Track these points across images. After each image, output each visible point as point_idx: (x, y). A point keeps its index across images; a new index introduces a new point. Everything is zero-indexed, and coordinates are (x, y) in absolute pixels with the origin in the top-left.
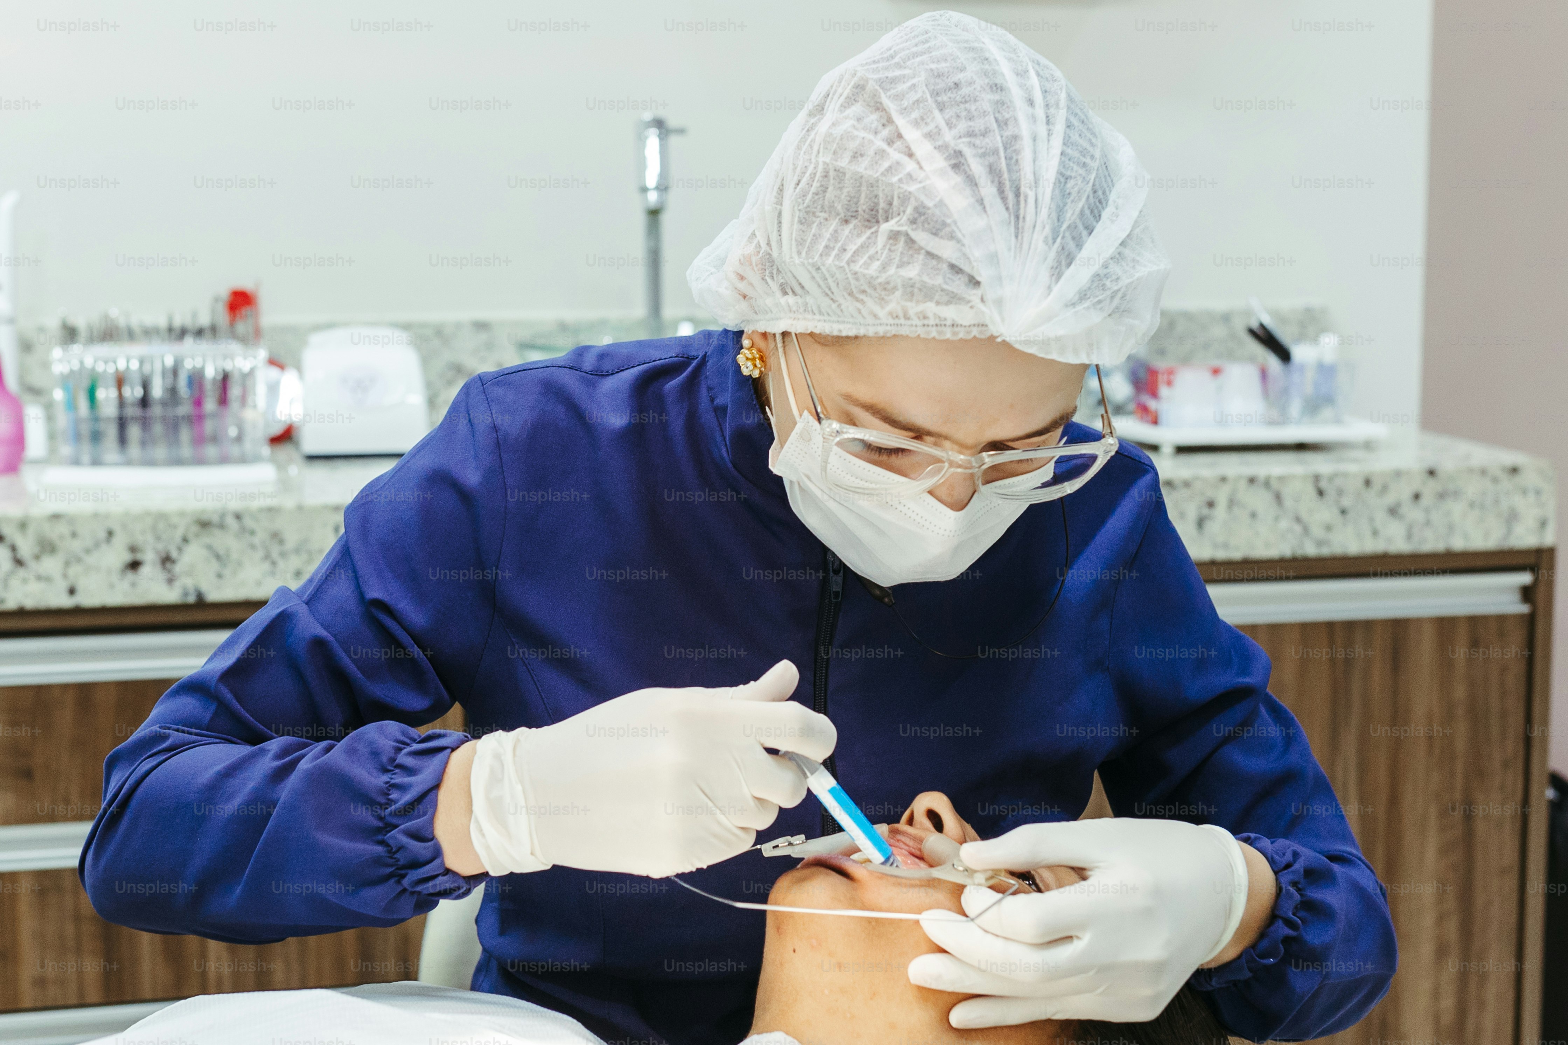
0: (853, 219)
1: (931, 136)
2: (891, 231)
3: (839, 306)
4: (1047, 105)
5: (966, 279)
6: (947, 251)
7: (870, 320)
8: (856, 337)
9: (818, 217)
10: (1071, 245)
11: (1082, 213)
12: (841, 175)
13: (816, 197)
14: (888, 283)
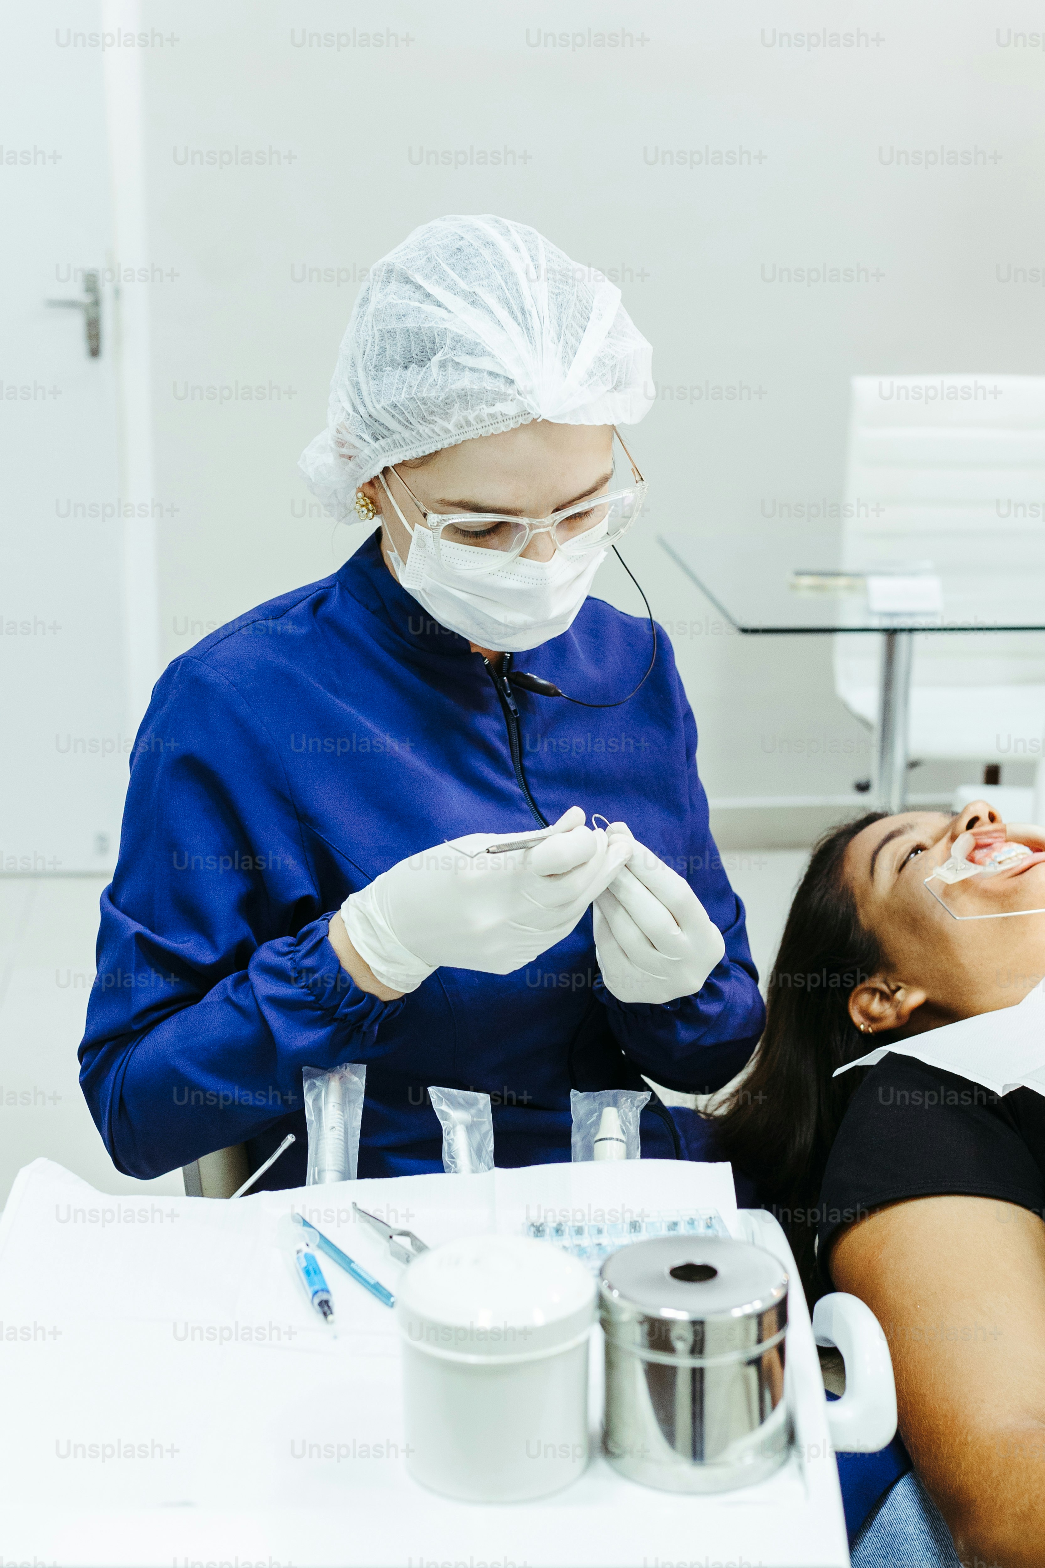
0: (410, 363)
1: (449, 288)
2: (440, 361)
3: (418, 432)
4: (529, 249)
5: (503, 380)
6: (485, 364)
7: (443, 435)
8: (436, 452)
9: (385, 370)
10: (572, 340)
11: (574, 316)
12: (393, 334)
13: (380, 357)
14: (447, 398)
